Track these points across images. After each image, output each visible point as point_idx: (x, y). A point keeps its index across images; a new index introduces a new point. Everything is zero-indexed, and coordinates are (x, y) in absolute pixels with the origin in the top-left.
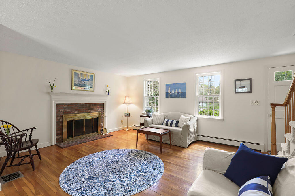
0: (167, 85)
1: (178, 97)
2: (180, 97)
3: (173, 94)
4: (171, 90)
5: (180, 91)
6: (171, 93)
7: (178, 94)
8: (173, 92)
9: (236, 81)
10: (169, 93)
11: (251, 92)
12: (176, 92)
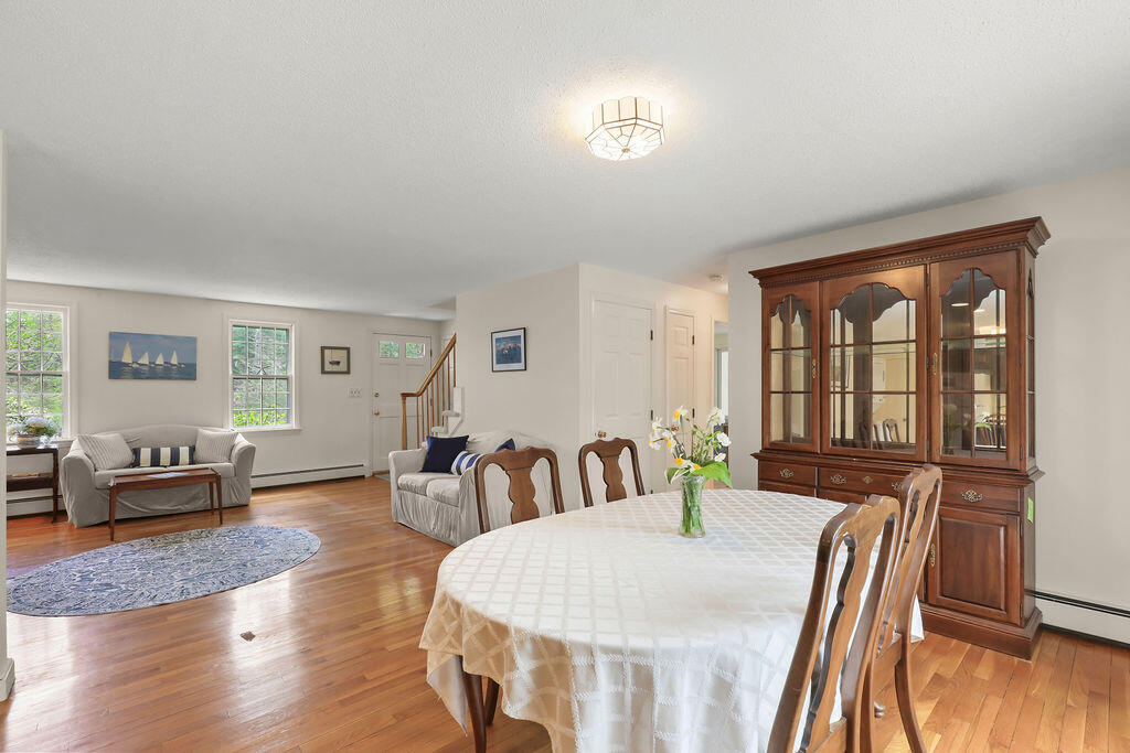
0: (113, 336)
1: (169, 378)
2: (176, 379)
3: (146, 368)
4: (136, 355)
5: (174, 361)
6: (134, 366)
7: (166, 369)
8: (145, 360)
9: (323, 349)
10: (127, 365)
11: (348, 372)
12: (160, 361)
